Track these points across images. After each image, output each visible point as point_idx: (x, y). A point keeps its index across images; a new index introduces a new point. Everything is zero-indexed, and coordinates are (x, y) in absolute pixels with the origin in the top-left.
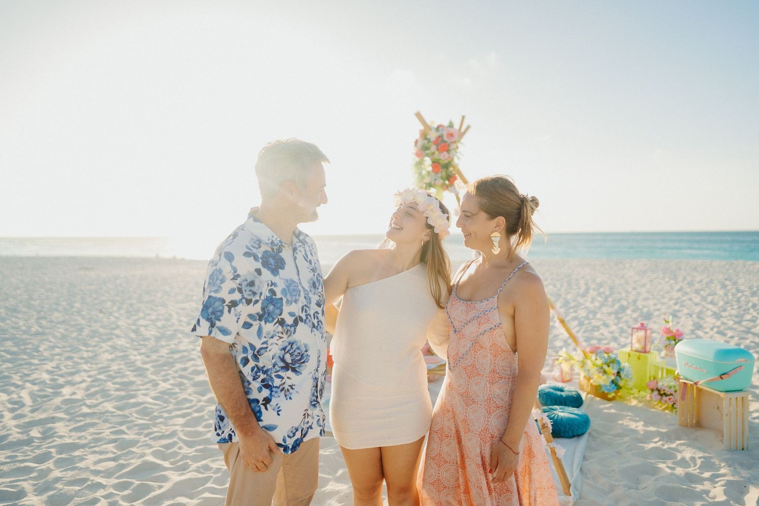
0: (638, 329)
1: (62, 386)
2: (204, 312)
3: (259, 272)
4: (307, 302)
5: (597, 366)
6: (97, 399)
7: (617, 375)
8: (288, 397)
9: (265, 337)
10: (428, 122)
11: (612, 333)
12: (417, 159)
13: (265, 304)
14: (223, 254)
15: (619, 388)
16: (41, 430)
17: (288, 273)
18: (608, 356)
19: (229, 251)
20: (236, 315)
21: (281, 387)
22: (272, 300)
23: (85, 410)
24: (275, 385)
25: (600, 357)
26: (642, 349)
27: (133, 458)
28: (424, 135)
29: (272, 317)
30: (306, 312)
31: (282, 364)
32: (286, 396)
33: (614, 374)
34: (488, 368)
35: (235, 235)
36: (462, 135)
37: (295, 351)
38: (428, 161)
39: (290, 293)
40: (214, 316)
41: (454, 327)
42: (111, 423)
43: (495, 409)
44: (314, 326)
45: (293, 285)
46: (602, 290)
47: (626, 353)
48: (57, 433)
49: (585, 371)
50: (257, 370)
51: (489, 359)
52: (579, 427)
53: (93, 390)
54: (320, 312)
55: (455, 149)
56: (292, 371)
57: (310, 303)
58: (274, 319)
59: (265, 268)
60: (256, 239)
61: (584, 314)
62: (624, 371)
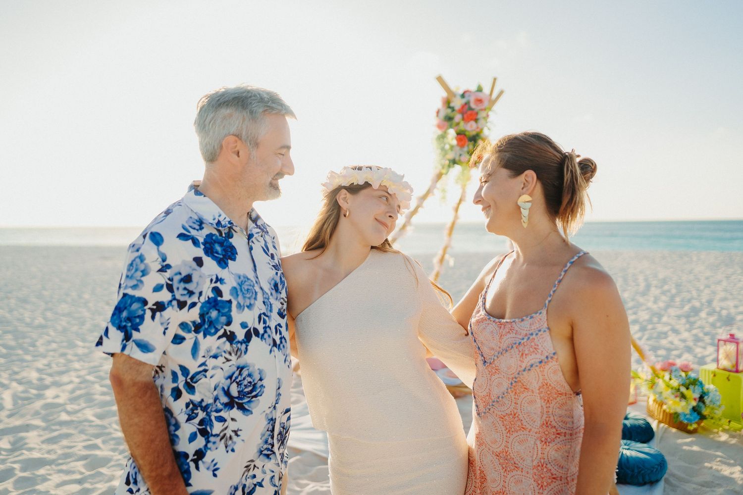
0: (725, 341)
1: (47, 387)
2: (115, 317)
3: (199, 261)
4: (267, 309)
5: (672, 388)
6: (79, 405)
7: (699, 401)
8: (229, 449)
9: (204, 357)
10: (453, 87)
11: (684, 341)
12: (439, 132)
13: (205, 309)
14: (148, 235)
15: (703, 417)
16: (12, 439)
17: (240, 266)
18: (686, 376)
19: (159, 231)
20: (162, 324)
21: (222, 435)
22: (216, 303)
23: (64, 417)
24: (214, 433)
25: (676, 377)
26: (733, 367)
27: (101, 481)
28: (448, 103)
29: (215, 327)
30: (265, 322)
31: (224, 399)
32: (226, 447)
33: (695, 399)
34: (539, 419)
35: (168, 212)
36: (493, 102)
37: (244, 379)
38: (452, 133)
39: (243, 293)
40: (129, 324)
41: (482, 356)
42: (86, 435)
43: (550, 481)
44: (275, 344)
45: (247, 283)
46: (666, 287)
47: (709, 371)
48: (26, 444)
49: (655, 393)
50: (193, 407)
51: (540, 405)
52: (652, 471)
53: (78, 393)
54: (284, 325)
55: (484, 118)
56: (238, 408)
57: (271, 311)
58: (217, 330)
59: (209, 256)
60: (196, 218)
61: (647, 317)
62: (709, 397)
